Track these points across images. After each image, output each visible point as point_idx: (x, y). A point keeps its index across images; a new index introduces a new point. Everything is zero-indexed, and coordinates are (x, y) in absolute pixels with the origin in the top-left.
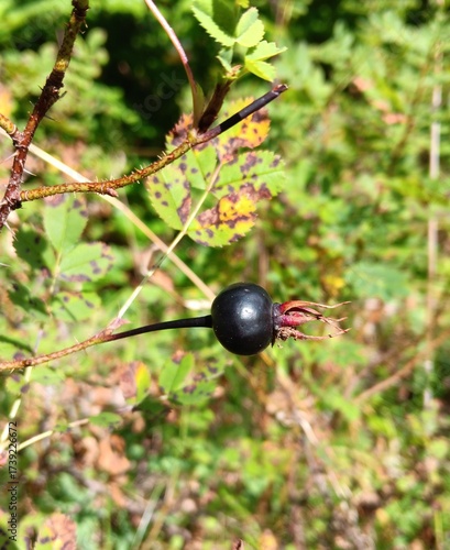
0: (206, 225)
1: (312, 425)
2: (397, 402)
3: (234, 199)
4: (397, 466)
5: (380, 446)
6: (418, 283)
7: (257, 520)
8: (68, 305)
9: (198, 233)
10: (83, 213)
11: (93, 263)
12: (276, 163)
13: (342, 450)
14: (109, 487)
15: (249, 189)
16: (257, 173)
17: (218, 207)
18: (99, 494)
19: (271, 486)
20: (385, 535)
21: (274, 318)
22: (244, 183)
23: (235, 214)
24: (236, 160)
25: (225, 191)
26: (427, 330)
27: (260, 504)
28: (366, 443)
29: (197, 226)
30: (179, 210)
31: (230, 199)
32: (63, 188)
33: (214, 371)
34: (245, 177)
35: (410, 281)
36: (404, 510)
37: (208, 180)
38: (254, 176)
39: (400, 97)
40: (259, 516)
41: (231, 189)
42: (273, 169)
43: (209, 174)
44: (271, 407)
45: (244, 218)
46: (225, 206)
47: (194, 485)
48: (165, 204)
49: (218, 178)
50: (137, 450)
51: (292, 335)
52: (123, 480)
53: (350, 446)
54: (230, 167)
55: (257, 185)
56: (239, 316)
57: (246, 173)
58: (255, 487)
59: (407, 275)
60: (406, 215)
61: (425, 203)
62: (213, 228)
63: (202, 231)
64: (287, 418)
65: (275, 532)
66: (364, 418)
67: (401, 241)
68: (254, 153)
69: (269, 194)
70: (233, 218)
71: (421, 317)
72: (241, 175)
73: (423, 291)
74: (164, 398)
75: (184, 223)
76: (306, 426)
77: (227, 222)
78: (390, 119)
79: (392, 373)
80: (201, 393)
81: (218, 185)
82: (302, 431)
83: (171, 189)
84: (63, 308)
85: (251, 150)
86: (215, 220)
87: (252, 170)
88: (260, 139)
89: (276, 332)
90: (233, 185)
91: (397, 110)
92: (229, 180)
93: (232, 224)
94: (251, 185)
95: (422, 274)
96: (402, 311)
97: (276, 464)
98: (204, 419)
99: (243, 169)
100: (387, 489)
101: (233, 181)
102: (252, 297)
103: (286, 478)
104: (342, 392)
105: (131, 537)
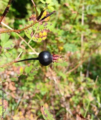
0: (36, 38)
1: (56, 80)
2: (74, 74)
3: (42, 32)
4: (74, 88)
5: (70, 84)
6: (79, 48)
7: (43, 101)
8: (5, 54)
9: (35, 39)
10: (9, 34)
11: (11, 45)
12: (51, 25)
13: (62, 85)
14: (11, 93)
15: (45, 30)
16: (47, 27)
17: (39, 34)
18: (8, 95)
19: (46, 93)
20: (71, 104)
21: (51, 58)
22: (44, 29)
23: (43, 35)
24: (42, 24)
25: (40, 31)
26: (81, 58)
27: (44, 97)
28: (67, 83)
29: (34, 38)
30: (31, 35)
31: (41, 32)
32: (8, 31)
33: (37, 68)
34: (44, 28)
35: (77, 47)
36: (76, 98)
37: (37, 28)
38: (46, 27)
39: (75, 8)
40: (44, 100)
41: (42, 30)
42: (50, 26)
43: (37, 27)
44: (47, 76)
45: (44, 36)
46: (40, 34)
47: (30, 93)
48: (28, 33)
49: (39, 28)
50: (17, 85)
51: (55, 62)
52: (14, 92)
53: (64, 84)
54: (41, 25)
55: (47, 29)
56: (44, 58)
57: (45, 27)
58: (43, 93)
59: (77, 46)
60: (76, 33)
61: (81, 31)
62: (38, 38)
63: (36, 39)
64: (51, 78)
65: (48, 103)
66: (67, 78)
67: (75, 39)
68: (46, 23)
69: (50, 31)
70: (42, 36)
71: (79, 55)
72: (44, 27)
73: (80, 50)
74: (26, 74)
75: (31, 37)
76: (55, 80)
77: (41, 37)
78: (73, 12)
79: (73, 68)
80: (34, 73)
81: (39, 29)
82: (54, 81)
83: (29, 30)
84: (4, 55)
85: (46, 22)
86: (38, 37)
87: (46, 26)
88: (48, 19)
89: (52, 61)
90: (42, 29)
91: (75, 10)
92: (41, 28)
93: (42, 37)
94: (46, 29)
95: (80, 46)
96: (75, 54)
97: (48, 88)
98: (32, 78)
99: (44, 26)
100: (72, 94)
101: (42, 28)
102: (47, 54)
103: (50, 91)
104: (62, 72)
105: (15, 105)
